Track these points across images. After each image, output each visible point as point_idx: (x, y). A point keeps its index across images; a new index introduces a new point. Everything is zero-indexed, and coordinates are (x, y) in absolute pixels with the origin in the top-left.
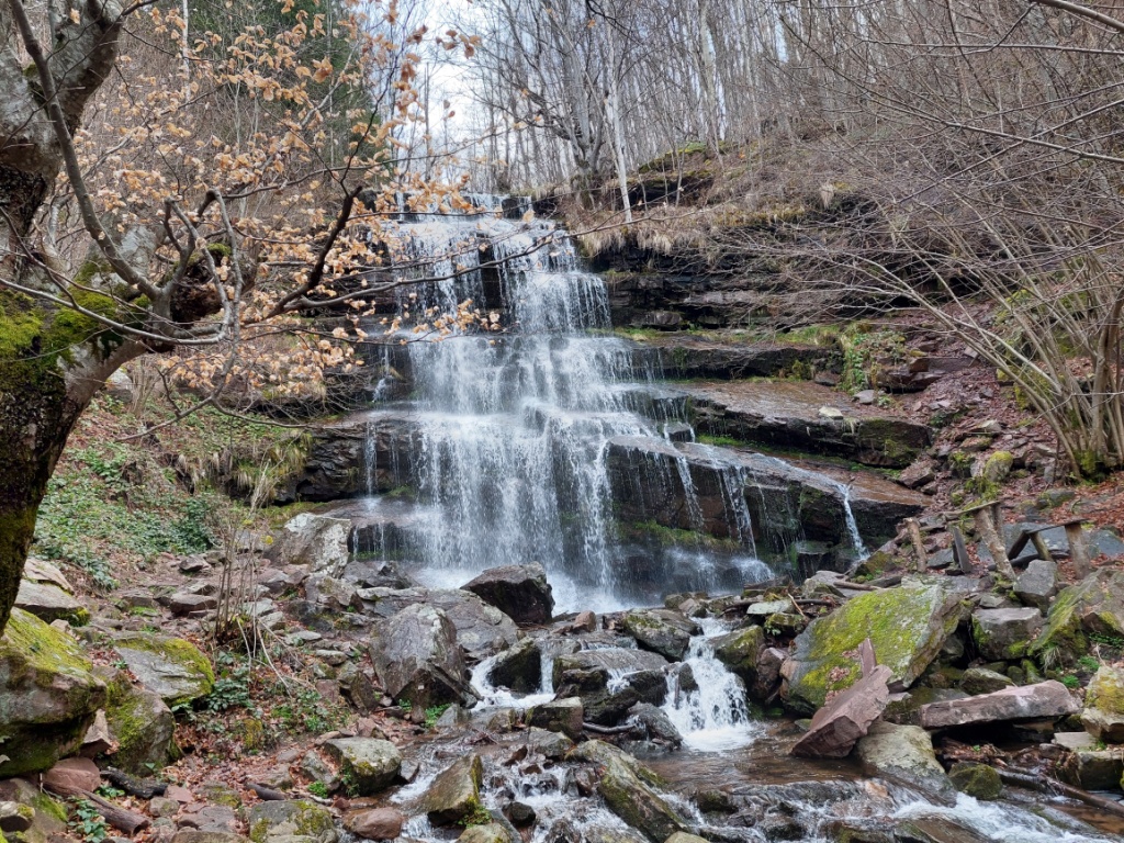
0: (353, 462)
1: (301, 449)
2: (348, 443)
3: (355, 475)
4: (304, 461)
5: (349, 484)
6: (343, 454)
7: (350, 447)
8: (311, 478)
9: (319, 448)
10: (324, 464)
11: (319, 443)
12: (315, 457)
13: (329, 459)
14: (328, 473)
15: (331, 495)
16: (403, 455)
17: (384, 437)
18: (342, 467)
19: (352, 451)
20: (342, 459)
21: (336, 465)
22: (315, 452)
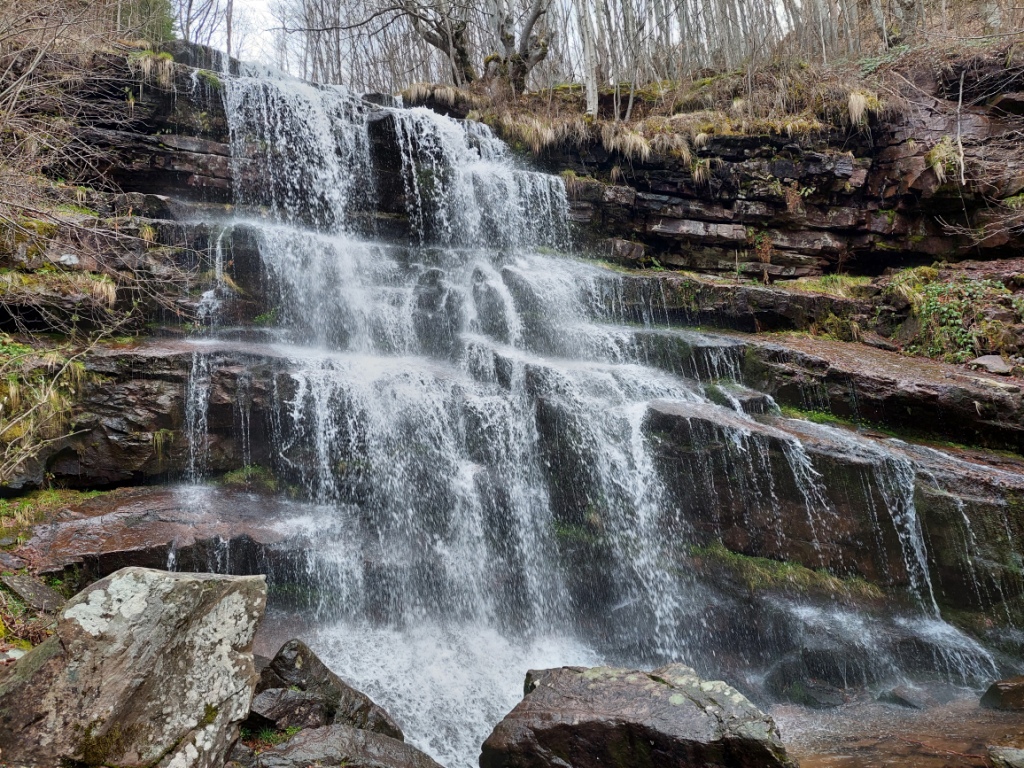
0: (163, 421)
1: (62, 390)
2: (156, 385)
3: (166, 445)
4: (67, 414)
5: (153, 458)
6: (145, 405)
7: (160, 392)
8: (80, 446)
9: (98, 390)
10: (106, 421)
11: (98, 381)
12: (88, 407)
13: (117, 411)
14: (114, 437)
15: (116, 477)
16: (258, 414)
17: (223, 380)
18: (141, 428)
19: (163, 400)
20: (142, 415)
21: (130, 423)
22: (88, 397)
